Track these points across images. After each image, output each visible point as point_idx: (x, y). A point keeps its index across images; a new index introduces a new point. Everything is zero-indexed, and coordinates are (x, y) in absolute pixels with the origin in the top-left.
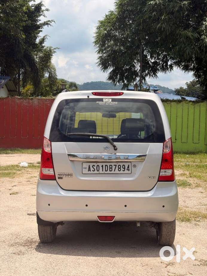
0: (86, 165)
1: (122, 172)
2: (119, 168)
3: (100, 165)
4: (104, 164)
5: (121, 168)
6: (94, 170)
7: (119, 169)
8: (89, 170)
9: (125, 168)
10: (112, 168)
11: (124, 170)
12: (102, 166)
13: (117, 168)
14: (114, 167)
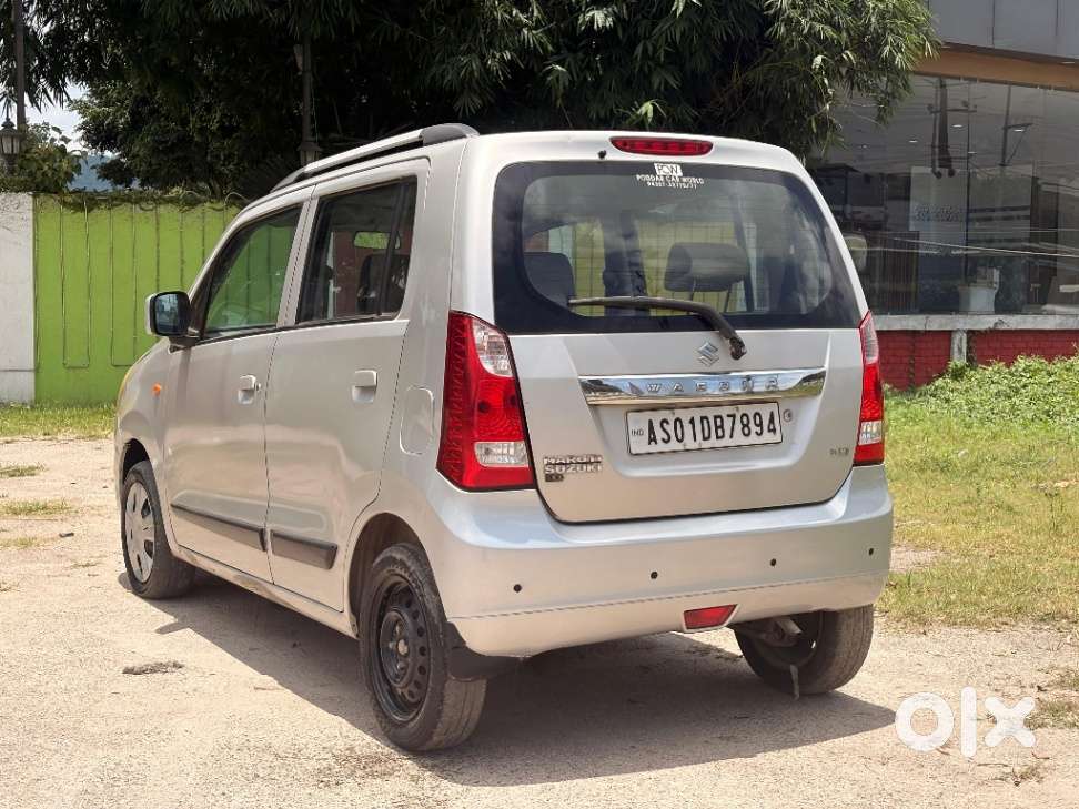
0: (639, 422)
1: (753, 439)
2: (744, 426)
3: (685, 415)
4: (697, 414)
5: (752, 425)
6: (666, 438)
7: (746, 431)
8: (653, 440)
9: (760, 425)
10: (722, 427)
11: (759, 429)
12: (692, 422)
13: (738, 426)
14: (728, 423)
